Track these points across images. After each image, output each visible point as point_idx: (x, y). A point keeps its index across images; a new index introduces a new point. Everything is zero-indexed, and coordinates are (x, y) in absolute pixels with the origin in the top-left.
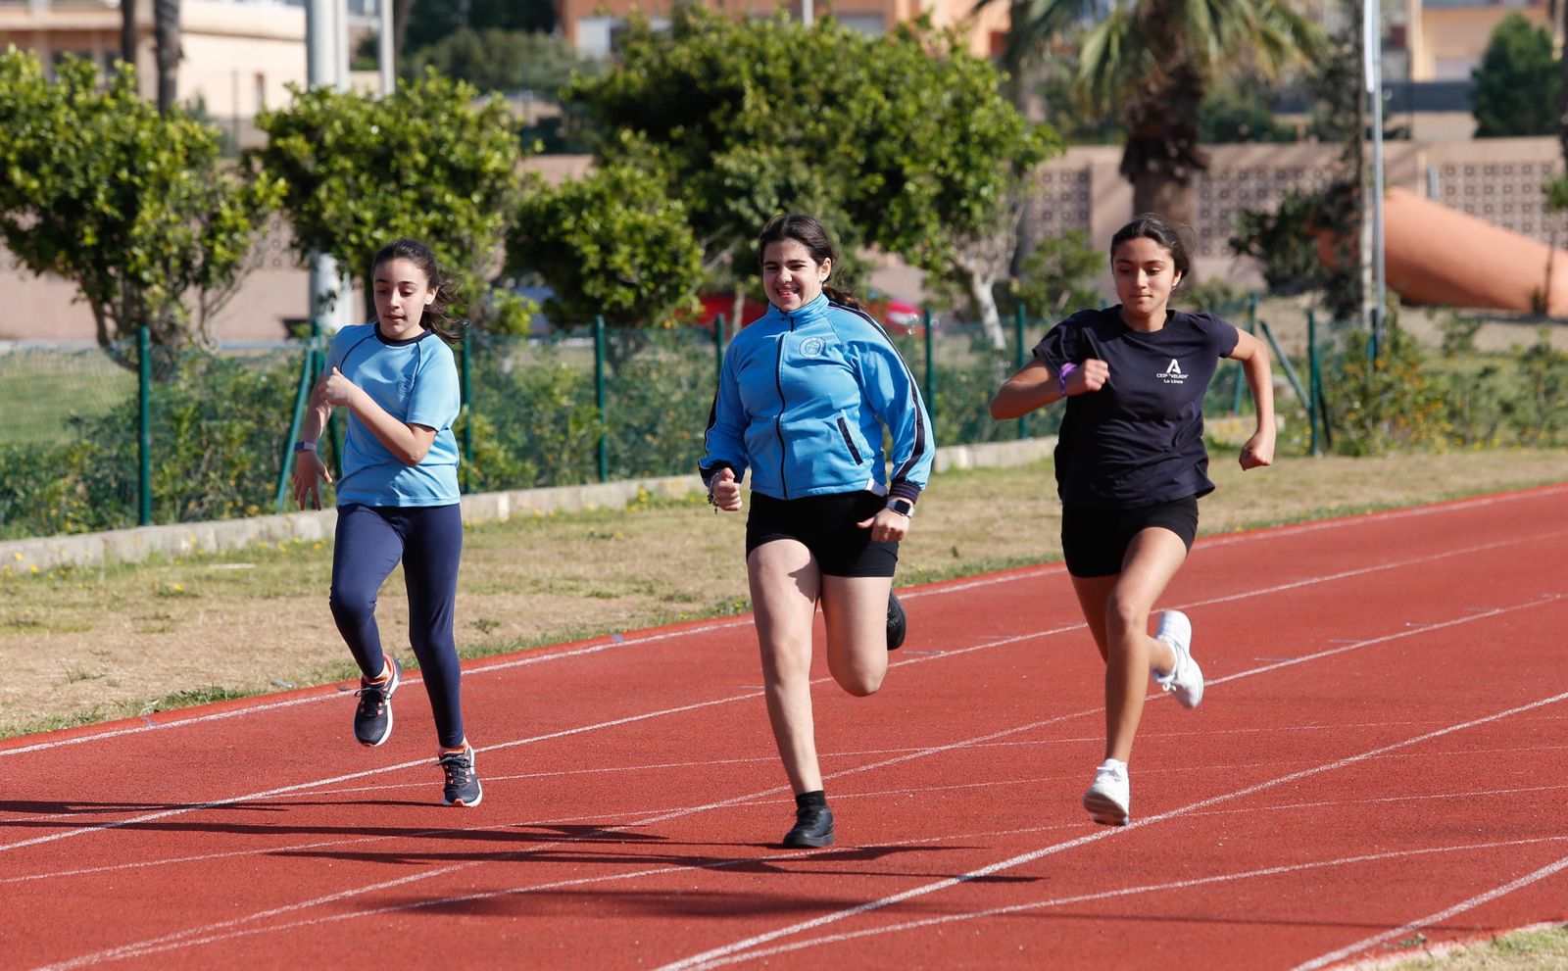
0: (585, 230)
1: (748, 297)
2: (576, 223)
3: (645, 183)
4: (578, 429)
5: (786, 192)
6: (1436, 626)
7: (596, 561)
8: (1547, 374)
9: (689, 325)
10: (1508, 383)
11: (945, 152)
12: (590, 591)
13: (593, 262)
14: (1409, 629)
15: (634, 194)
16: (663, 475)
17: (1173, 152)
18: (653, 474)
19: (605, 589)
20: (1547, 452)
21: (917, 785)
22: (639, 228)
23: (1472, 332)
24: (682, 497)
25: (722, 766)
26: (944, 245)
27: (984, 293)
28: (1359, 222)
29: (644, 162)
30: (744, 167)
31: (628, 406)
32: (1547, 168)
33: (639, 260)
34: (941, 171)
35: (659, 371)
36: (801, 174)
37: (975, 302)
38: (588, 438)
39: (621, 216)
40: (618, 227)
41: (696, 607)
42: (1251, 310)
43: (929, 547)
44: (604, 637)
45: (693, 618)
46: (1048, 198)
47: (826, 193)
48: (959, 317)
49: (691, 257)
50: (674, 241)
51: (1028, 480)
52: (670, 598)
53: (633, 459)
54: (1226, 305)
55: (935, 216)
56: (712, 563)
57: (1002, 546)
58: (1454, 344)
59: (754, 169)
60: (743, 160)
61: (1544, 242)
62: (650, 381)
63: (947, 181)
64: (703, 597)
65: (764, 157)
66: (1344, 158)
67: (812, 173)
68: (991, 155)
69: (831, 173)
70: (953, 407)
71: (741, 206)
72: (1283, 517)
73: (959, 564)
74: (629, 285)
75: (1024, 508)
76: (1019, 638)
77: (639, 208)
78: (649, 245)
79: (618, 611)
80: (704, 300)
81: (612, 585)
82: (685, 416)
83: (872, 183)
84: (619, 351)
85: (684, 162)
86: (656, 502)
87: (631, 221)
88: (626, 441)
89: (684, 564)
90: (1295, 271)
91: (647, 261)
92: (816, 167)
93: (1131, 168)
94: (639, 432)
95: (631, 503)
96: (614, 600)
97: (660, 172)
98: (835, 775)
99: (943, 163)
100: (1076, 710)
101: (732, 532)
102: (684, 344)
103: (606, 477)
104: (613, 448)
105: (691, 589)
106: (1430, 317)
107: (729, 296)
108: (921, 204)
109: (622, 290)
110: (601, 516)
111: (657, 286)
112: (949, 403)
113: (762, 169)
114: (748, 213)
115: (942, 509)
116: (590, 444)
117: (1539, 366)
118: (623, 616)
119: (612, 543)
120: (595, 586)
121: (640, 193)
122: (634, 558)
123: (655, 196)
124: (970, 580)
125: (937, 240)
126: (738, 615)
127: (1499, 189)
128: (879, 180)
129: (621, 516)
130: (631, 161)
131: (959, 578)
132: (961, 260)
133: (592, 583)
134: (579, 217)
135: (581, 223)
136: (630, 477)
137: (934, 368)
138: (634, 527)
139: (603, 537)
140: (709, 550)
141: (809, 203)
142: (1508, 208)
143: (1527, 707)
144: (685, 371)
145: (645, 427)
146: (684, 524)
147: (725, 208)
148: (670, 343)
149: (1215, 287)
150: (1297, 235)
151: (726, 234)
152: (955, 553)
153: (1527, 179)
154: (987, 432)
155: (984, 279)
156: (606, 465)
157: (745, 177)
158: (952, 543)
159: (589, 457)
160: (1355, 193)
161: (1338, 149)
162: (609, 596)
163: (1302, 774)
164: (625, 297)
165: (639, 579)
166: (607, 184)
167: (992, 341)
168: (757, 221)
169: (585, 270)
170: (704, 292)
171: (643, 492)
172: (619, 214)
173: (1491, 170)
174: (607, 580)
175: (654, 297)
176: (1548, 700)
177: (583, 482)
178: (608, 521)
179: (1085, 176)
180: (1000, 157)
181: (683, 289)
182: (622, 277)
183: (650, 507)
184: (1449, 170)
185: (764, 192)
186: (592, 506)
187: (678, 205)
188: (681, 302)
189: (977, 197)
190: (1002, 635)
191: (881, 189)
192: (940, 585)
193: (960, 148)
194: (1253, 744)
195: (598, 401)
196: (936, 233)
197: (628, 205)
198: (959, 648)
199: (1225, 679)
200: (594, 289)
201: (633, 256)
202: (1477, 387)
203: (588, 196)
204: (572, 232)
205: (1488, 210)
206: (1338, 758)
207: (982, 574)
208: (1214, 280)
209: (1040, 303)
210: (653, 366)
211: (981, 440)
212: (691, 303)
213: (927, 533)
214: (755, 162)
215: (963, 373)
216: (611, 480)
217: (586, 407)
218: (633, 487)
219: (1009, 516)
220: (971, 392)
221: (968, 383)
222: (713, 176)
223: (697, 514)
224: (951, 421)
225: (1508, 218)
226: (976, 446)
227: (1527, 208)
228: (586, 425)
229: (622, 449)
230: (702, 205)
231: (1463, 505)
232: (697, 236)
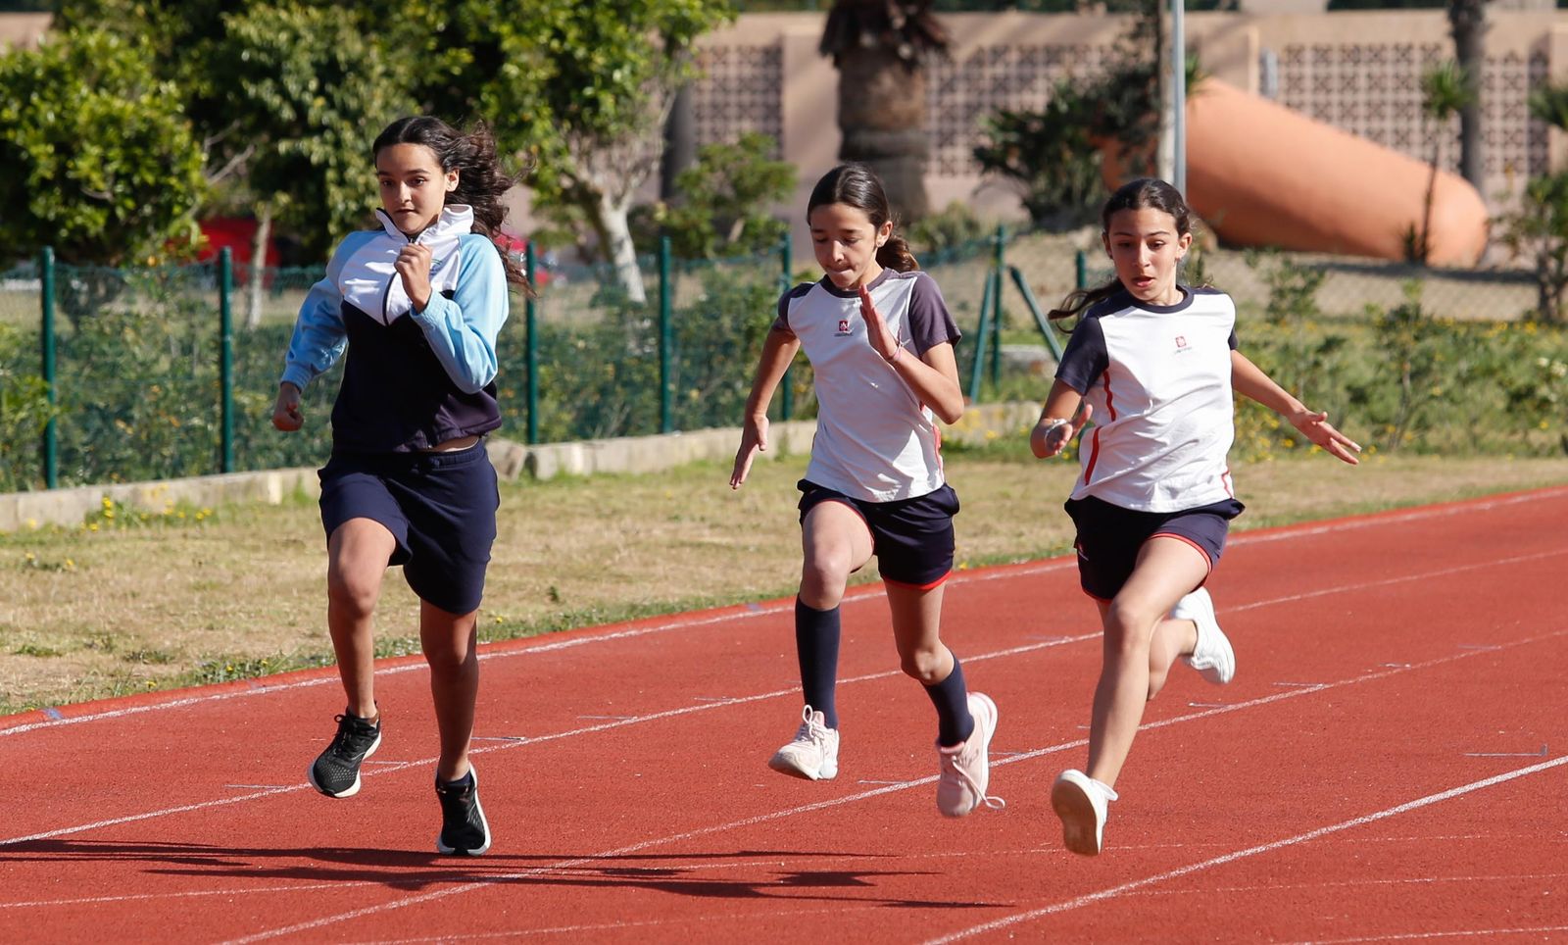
0: (36, 124)
1: (274, 221)
2: (21, 111)
3: (121, 55)
4: (15, 412)
5: (330, 72)
6: (1231, 707)
7: (34, 601)
8: (1415, 349)
9: (180, 261)
10: (1361, 360)
11: (561, 18)
12: (20, 644)
13: (45, 169)
14: (1195, 710)
15: (106, 71)
16: (139, 479)
17: (899, 22)
18: (125, 477)
19: (42, 644)
20: (1413, 460)
21: (469, 930)
22: (115, 121)
23: (1313, 284)
24: (165, 511)
25: (188, 900)
26: (558, 153)
27: (616, 221)
28: (1157, 126)
29: (124, 26)
30: (269, 35)
31: (89, 378)
32: (1430, 52)
33: (111, 168)
34: (555, 44)
35: (136, 329)
36: (352, 45)
37: (603, 233)
38: (30, 424)
39: (86, 102)
40: (82, 118)
41: (173, 670)
42: (997, 251)
43: (519, 587)
44: (34, 711)
45: (167, 686)
46: (722, 86)
47: (388, 74)
48: (585, 256)
49: (190, 165)
50: (165, 140)
51: (669, 491)
52: (134, 657)
53: (94, 453)
54: (969, 243)
55: (546, 111)
56: (201, 607)
57: (623, 587)
58: (1285, 304)
59: (284, 37)
60: (267, 24)
61: (1424, 159)
62: (124, 341)
63: (564, 60)
64: (184, 655)
65: (298, 20)
66: (1135, 36)
67: (368, 45)
68: (629, 23)
69: (397, 45)
70: (565, 384)
71: (264, 92)
72: (1030, 549)
73: (557, 612)
74: (98, 203)
75: (660, 532)
76: (635, 719)
77: (114, 92)
78: (127, 144)
79: (57, 675)
80: (205, 228)
81: (53, 637)
82: (173, 394)
83: (455, 60)
84: (83, 300)
85: (182, 27)
86: (129, 518)
87: (101, 110)
88: (86, 430)
89: (159, 608)
90: (1068, 195)
91: (124, 169)
92: (373, 36)
93: (837, 43)
94: (105, 416)
95: (91, 518)
96: (55, 660)
97: (144, 40)
98: (352, 914)
99: (559, 34)
100: (708, 824)
101: (234, 562)
102: (175, 290)
103: (55, 481)
104: (66, 440)
105: (168, 643)
106: (1251, 264)
107: (250, 222)
108: (526, 92)
109: (88, 210)
110: (47, 538)
111: (139, 206)
112: (559, 379)
113: (295, 38)
114: (275, 101)
115: (542, 532)
116: (32, 433)
117: (1406, 337)
118: (66, 682)
119: (58, 576)
120: (29, 637)
121: (117, 71)
122: (90, 598)
123: (138, 74)
124: (571, 635)
125: (547, 145)
126: (232, 683)
127: (1362, 82)
128: (466, 56)
129: (75, 537)
130: (103, 26)
131: (555, 632)
132: (584, 175)
133: (24, 635)
134: (26, 103)
135: (29, 111)
136: (90, 482)
137: (538, 328)
138: (92, 553)
139: (45, 567)
140: (199, 587)
141: (362, 89)
142: (1375, 110)
143: (1349, 824)
144: (176, 328)
145: (116, 409)
146: (165, 549)
147: (241, 93)
148: (155, 290)
149: (955, 218)
150: (1072, 144)
151: (241, 131)
152: (554, 596)
153: (1403, 69)
154: (614, 425)
155: (617, 201)
156: (56, 465)
157: (270, 49)
158: (552, 581)
159: (32, 453)
160: (1152, 84)
161: (1129, 21)
162: (48, 653)
163: (1020, 918)
164: (93, 220)
165: (93, 630)
166: (69, 56)
167: (625, 287)
168: (287, 114)
169: (33, 180)
170: (211, 214)
171: (109, 504)
172: (83, 99)
173: (1352, 54)
174: (46, 630)
175: (134, 221)
176: (1379, 815)
177: (23, 489)
178: (54, 544)
179: (773, 55)
180: (640, 27)
181: (177, 210)
182: (89, 191)
183: (118, 527)
184: (1294, 54)
185: (298, 71)
186: (34, 523)
187: (170, 88)
188: (174, 228)
189: (608, 83)
190: (611, 715)
191: (467, 69)
192: (529, 641)
193: (584, 12)
194: (955, 874)
195: (45, 371)
196: (547, 134)
197: (96, 87)
198: (548, 733)
199: (923, 781)
200: (48, 208)
201: (105, 160)
202: (1317, 364)
203: (39, 74)
204: (15, 125)
205: (1348, 113)
206: (1073, 895)
207: (591, 627)
208: (952, 207)
209: (702, 237)
210: (127, 320)
211: (605, 434)
212: (189, 229)
213: (516, 567)
214: (284, 27)
215: (580, 337)
216: (63, 485)
217: (29, 379)
218: (95, 495)
219: (637, 543)
220: (590, 366)
221: (587, 351)
222: (223, 47)
223: (185, 536)
224: (562, 404)
225: (1376, 125)
226: (596, 442)
227: (1401, 109)
228: (27, 406)
229: (79, 438)
230: (205, 88)
231: (1287, 535)
232: (197, 134)
